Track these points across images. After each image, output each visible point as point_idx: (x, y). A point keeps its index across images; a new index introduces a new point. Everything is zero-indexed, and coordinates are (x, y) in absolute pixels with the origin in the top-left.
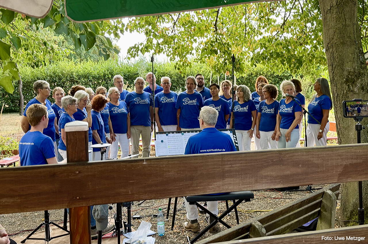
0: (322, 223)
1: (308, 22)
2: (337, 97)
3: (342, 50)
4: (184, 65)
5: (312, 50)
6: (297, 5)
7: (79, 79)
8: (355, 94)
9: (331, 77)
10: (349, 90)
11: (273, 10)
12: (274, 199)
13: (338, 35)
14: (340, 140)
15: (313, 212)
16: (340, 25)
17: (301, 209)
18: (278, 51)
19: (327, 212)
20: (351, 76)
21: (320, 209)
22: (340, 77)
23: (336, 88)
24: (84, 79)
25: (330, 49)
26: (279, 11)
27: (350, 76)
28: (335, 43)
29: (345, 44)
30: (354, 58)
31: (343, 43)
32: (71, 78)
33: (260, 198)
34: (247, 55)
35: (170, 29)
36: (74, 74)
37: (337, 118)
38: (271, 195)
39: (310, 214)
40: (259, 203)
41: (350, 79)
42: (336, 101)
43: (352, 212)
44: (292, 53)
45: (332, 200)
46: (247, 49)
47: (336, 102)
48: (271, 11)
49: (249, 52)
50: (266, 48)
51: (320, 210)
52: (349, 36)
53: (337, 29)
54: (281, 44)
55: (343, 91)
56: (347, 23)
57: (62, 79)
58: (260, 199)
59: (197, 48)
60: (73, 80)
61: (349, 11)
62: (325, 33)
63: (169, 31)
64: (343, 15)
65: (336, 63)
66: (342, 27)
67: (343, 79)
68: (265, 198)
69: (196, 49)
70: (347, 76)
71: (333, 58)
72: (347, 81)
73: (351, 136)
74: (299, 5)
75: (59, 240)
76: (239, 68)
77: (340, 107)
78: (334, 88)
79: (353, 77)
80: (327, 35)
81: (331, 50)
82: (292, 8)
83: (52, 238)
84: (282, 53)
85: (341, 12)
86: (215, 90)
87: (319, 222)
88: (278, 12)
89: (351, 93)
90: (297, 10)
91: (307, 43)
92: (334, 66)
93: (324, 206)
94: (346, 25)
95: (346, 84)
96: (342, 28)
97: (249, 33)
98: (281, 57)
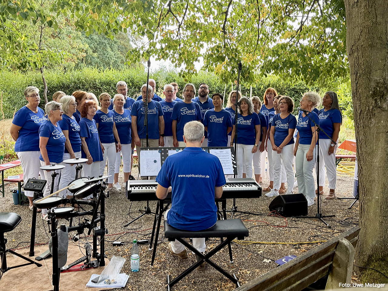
0: (334, 281)
1: (327, 27)
2: (360, 114)
3: (369, 55)
4: (189, 73)
5: (331, 60)
6: (316, 8)
7: (101, 86)
8: (383, 111)
9: (354, 88)
10: (377, 106)
11: (289, 14)
12: (277, 227)
13: (366, 36)
14: (361, 168)
15: (323, 268)
16: (369, 23)
17: (306, 267)
18: (292, 60)
19: (341, 269)
20: (380, 88)
21: (331, 263)
22: (365, 88)
23: (360, 103)
24: (106, 86)
25: (354, 53)
26: (296, 15)
27: (378, 88)
28: (362, 46)
29: (374, 46)
30: (384, 65)
31: (371, 46)
32: (94, 84)
33: (261, 224)
34: (259, 64)
35: (175, 31)
36: (97, 81)
37: (358, 141)
38: (274, 221)
39: (318, 271)
40: (260, 232)
41: (378, 92)
42: (358, 118)
43: (370, 257)
44: (309, 62)
45: (348, 253)
46: (259, 57)
47: (359, 120)
48: (287, 15)
49: (261, 60)
50: (279, 56)
51: (331, 265)
52: (379, 37)
53: (364, 27)
54: (296, 51)
55: (369, 107)
56: (378, 19)
57: (85, 86)
58: (261, 226)
59: (205, 54)
60: (96, 86)
61: (381, 5)
62: (349, 33)
63: (174, 35)
64: (373, 9)
65: (361, 71)
66: (371, 25)
67: (369, 92)
68: (267, 225)
69: (204, 56)
70: (374, 88)
71: (358, 64)
72: (374, 94)
73: (375, 163)
74: (319, 7)
75: (19, 271)
76: (248, 77)
77: (363, 127)
78: (357, 102)
79: (382, 89)
80: (352, 35)
81: (356, 54)
82: (310, 10)
83: (9, 269)
84: (297, 61)
85: (372, 5)
86: (218, 100)
87: (329, 279)
88: (294, 16)
89: (379, 110)
90: (316, 12)
91: (326, 51)
92: (359, 75)
93: (337, 260)
94: (376, 23)
95: (373, 98)
96: (372, 27)
97: (261, 39)
98: (296, 66)
